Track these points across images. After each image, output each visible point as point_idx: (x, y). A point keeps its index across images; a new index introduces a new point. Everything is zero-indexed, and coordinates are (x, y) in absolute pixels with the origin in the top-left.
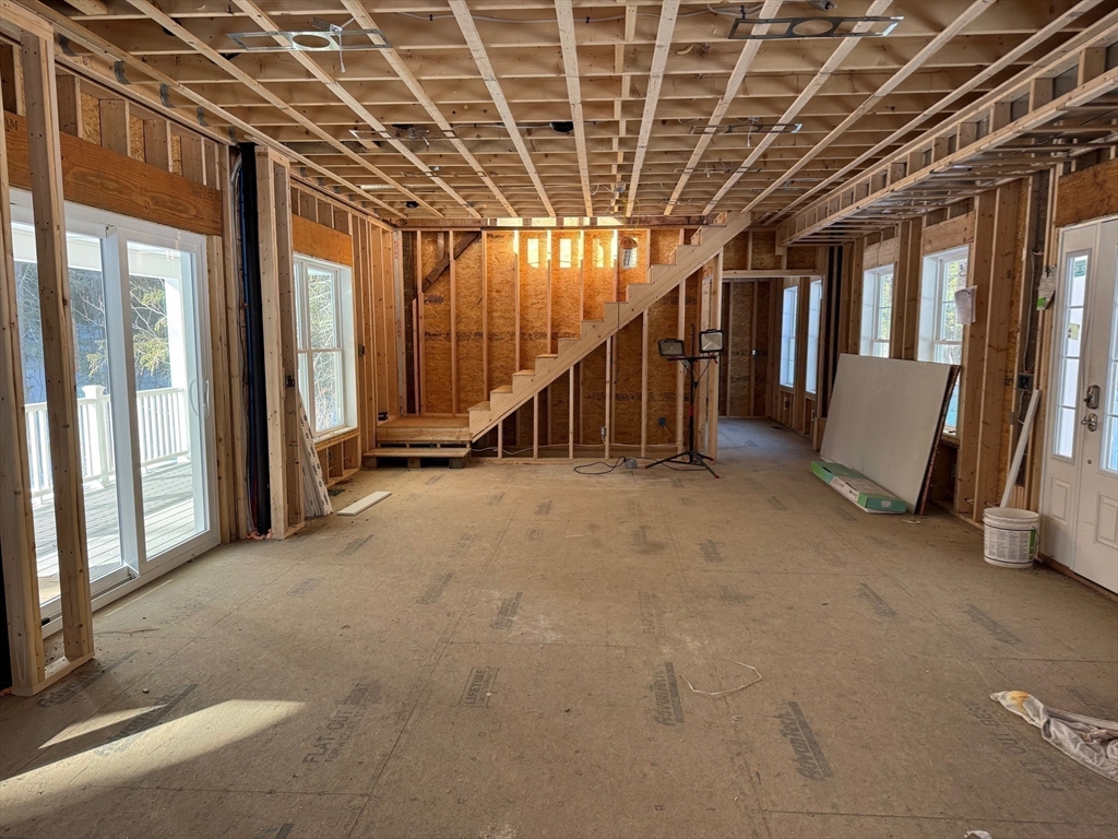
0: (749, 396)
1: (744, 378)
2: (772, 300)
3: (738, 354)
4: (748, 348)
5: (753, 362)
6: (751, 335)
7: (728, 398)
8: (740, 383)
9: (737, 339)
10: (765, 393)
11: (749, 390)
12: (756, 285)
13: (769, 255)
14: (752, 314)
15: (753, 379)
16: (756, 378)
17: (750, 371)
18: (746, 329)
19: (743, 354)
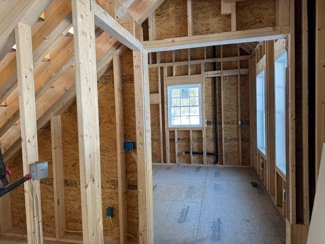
0: (239, 152)
1: (234, 139)
2: (250, 87)
3: (229, 123)
4: (236, 119)
5: (240, 129)
6: (237, 111)
7: (224, 154)
8: (232, 142)
9: (228, 114)
10: (250, 150)
11: (238, 147)
12: (239, 77)
13: (216, 19)
14: (237, 97)
15: (240, 140)
16: (243, 140)
17: (238, 135)
18: (234, 107)
19: (233, 124)
